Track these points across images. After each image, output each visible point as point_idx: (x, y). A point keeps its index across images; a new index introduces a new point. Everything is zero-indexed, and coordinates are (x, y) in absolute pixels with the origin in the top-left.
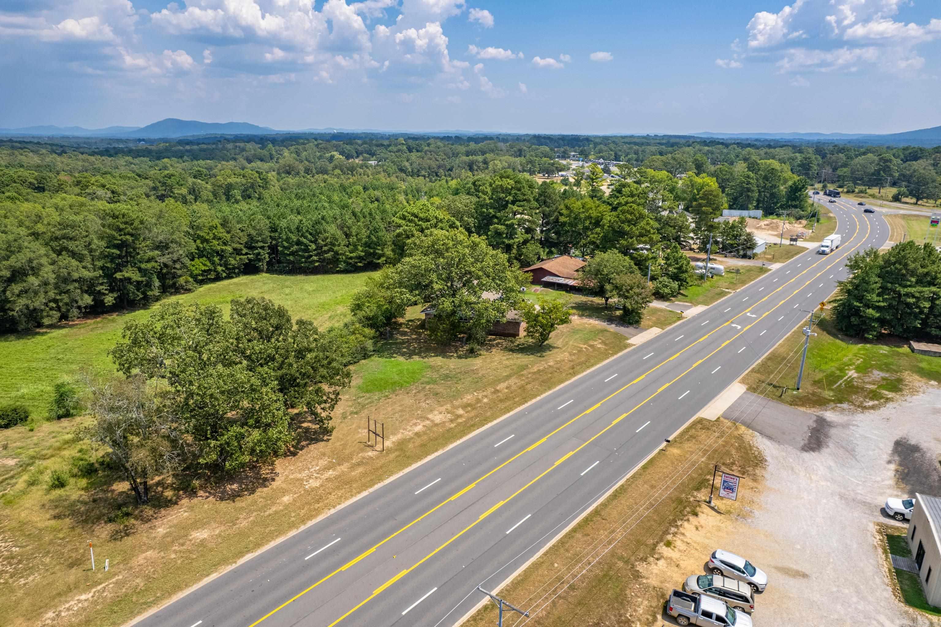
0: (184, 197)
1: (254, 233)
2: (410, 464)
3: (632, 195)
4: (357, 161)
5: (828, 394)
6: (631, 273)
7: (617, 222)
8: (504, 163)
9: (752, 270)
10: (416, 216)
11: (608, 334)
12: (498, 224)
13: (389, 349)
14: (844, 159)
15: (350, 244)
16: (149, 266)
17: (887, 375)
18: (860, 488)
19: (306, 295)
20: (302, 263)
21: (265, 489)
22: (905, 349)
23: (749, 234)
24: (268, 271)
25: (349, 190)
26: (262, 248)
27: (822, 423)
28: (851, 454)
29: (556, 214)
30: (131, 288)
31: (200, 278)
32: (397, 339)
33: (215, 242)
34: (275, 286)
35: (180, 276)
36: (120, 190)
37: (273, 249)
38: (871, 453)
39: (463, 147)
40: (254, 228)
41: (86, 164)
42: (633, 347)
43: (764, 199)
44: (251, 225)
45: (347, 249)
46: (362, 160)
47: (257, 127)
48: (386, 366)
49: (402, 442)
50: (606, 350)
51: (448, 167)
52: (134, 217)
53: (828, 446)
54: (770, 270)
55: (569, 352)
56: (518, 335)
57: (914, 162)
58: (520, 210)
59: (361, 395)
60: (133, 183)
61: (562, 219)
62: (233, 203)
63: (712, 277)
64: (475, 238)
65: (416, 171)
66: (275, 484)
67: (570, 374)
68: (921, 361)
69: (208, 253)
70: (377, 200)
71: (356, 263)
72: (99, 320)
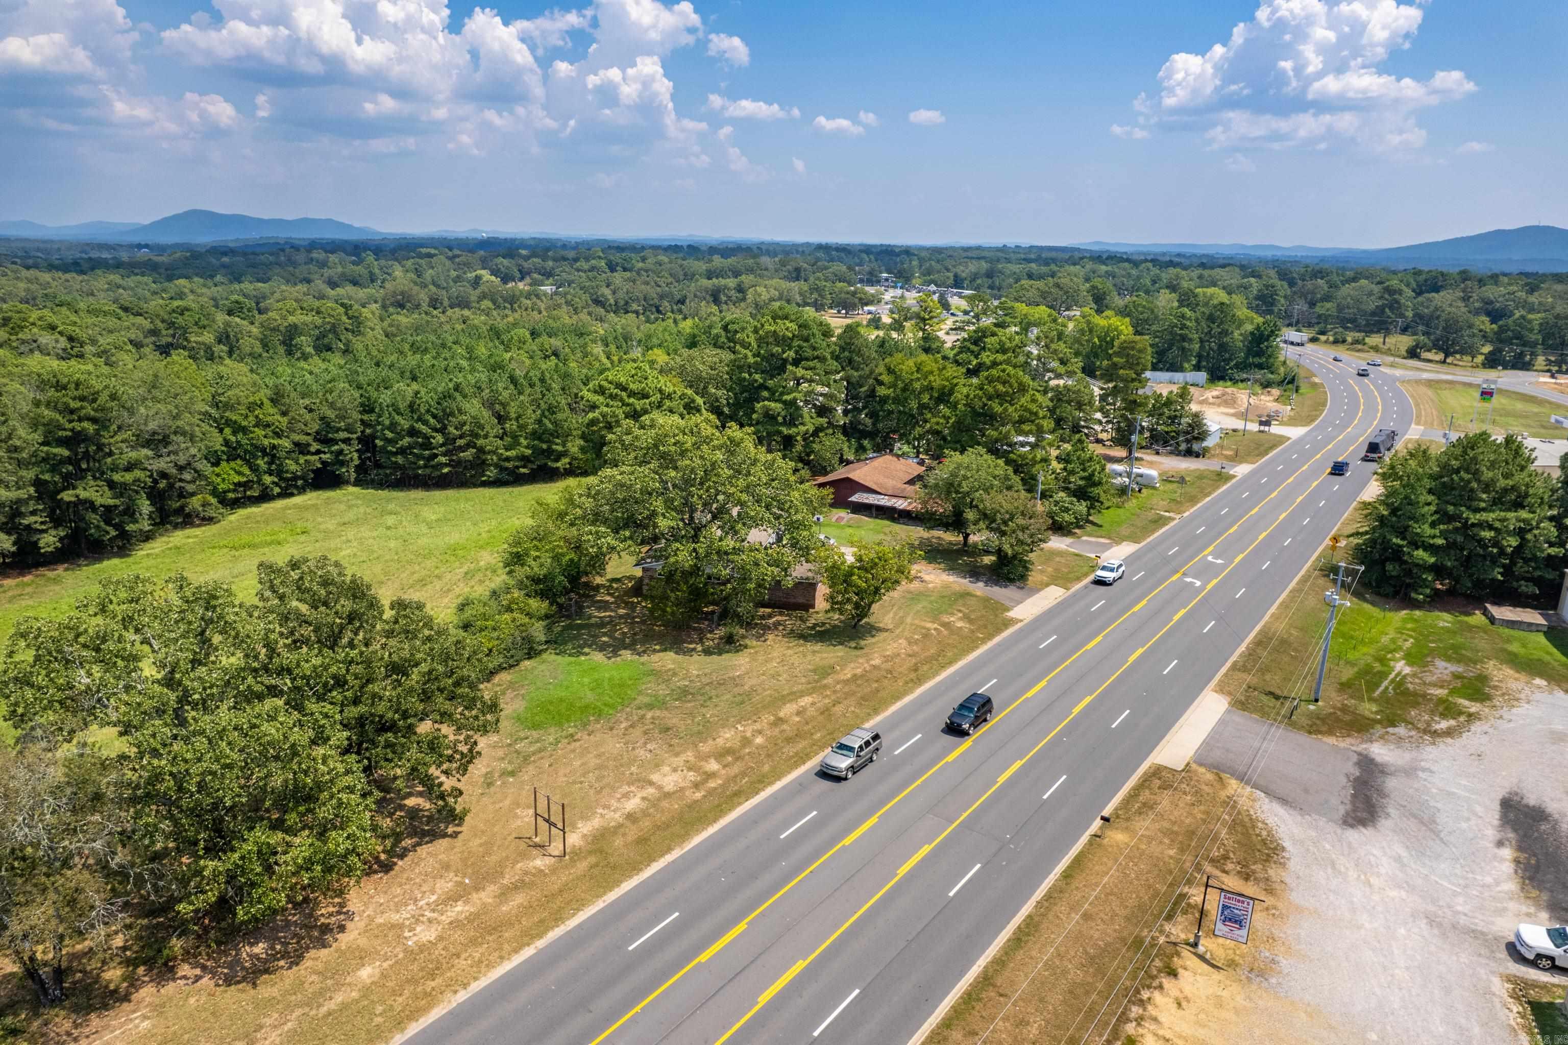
0: (209, 350)
1: (330, 414)
2: (618, 883)
3: (1003, 351)
4: (521, 285)
5: (1369, 709)
6: (1009, 488)
7: (981, 398)
8: (773, 291)
9: (1204, 478)
10: (624, 389)
11: (972, 602)
12: (769, 400)
13: (575, 638)
14: (1326, 288)
15: (505, 433)
16: (129, 477)
17: (1460, 669)
18: (1461, 900)
19: (424, 528)
20: (420, 468)
21: (324, 952)
22: (1477, 618)
23: (1196, 415)
24: (358, 483)
25: (505, 337)
26: (347, 441)
27: (1367, 764)
28: (1432, 830)
29: (871, 381)
30: (94, 518)
31: (231, 495)
32: (590, 617)
33: (259, 432)
34: (369, 510)
35: (193, 494)
36: (83, 335)
37: (367, 442)
38: (1464, 825)
39: (701, 263)
40: (332, 405)
41: (34, 287)
42: (1019, 625)
43: (1208, 354)
44: (327, 400)
45: (500, 442)
46: (530, 285)
47: (350, 227)
48: (569, 673)
49: (602, 835)
50: (973, 631)
51: (678, 297)
52: (99, 387)
53: (1388, 815)
54: (1234, 476)
55: (906, 639)
56: (813, 606)
57: (1433, 294)
58: (809, 374)
59: (522, 735)
60: (112, 322)
61: (882, 391)
62: (298, 359)
63: (1140, 491)
64: (734, 431)
65: (622, 303)
66: (344, 940)
67: (912, 680)
68: (1508, 641)
69: (246, 451)
70: (556, 354)
71: (517, 467)
72: (28, 578)
